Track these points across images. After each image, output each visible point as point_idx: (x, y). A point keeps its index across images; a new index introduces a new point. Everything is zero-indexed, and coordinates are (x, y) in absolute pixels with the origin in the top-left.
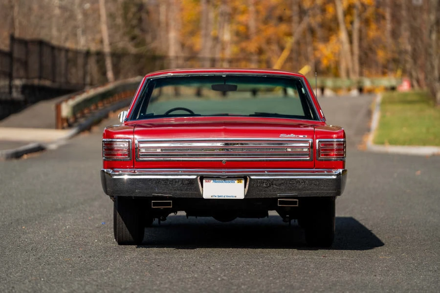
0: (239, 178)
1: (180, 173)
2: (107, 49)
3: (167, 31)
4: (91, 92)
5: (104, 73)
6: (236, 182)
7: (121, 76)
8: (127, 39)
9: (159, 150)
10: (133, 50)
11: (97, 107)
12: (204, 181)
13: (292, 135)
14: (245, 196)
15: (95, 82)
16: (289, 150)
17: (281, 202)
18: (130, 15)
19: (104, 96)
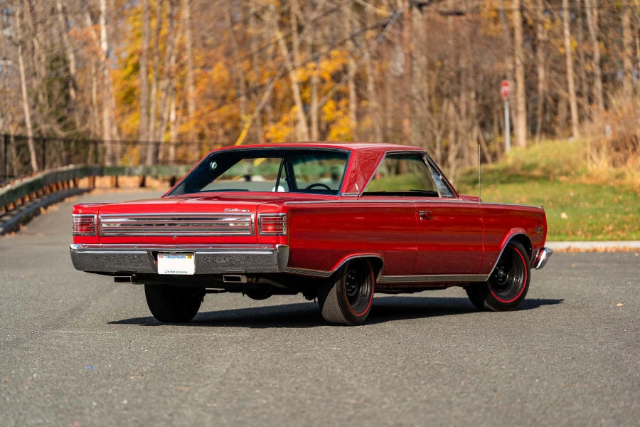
0: (189, 253)
1: (135, 248)
2: (30, 134)
3: (101, 111)
4: (17, 183)
5: (28, 163)
6: (187, 257)
7: (47, 166)
8: (54, 121)
9: (118, 226)
10: (62, 134)
11: (23, 200)
12: (158, 256)
13: (236, 210)
14: (196, 272)
15: (16, 173)
16: (232, 225)
17: (227, 279)
18: (56, 93)
19: (32, 187)
